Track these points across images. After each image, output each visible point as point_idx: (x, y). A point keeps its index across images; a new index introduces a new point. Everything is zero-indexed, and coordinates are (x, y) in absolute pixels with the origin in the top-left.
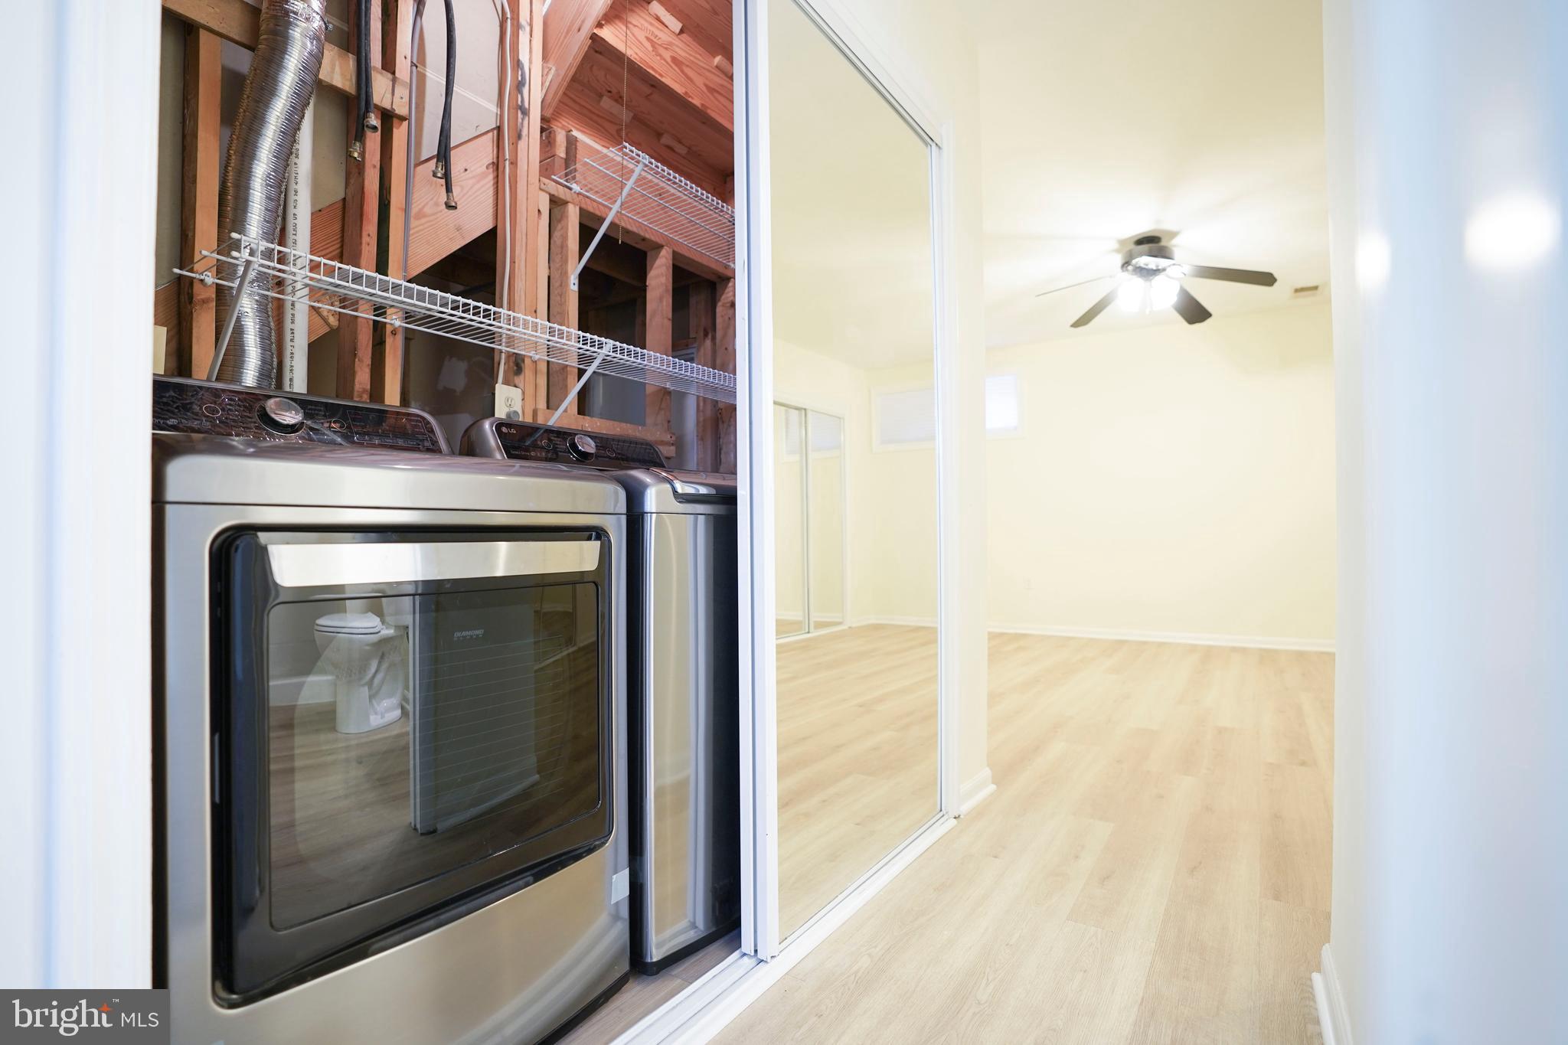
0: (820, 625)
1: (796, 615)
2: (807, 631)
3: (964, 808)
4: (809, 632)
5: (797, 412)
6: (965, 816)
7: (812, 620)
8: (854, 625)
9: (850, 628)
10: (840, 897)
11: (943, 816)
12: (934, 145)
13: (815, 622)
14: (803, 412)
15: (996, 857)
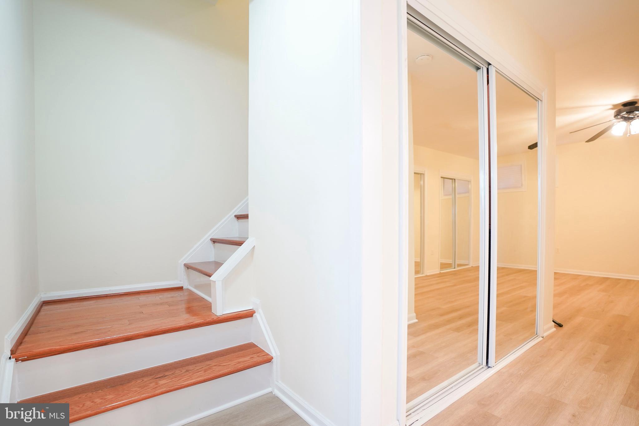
0: (459, 265)
1: (450, 261)
2: (454, 267)
3: (545, 335)
4: (455, 268)
5: (451, 180)
6: (545, 337)
7: (457, 263)
8: (474, 266)
9: (472, 267)
10: (509, 355)
11: (538, 336)
12: (539, 101)
13: (457, 264)
14: (454, 180)
15: (561, 350)
